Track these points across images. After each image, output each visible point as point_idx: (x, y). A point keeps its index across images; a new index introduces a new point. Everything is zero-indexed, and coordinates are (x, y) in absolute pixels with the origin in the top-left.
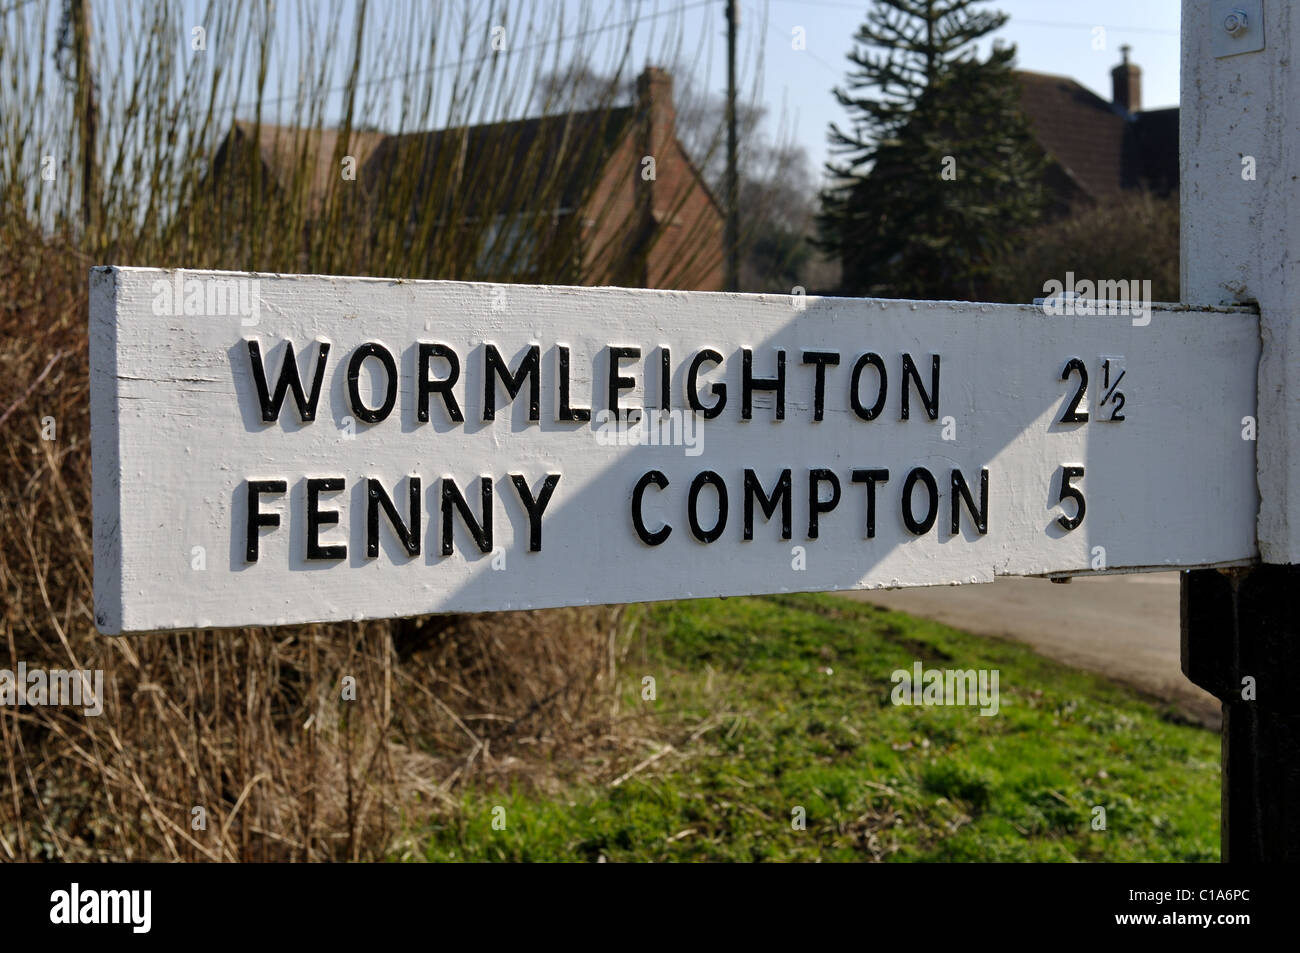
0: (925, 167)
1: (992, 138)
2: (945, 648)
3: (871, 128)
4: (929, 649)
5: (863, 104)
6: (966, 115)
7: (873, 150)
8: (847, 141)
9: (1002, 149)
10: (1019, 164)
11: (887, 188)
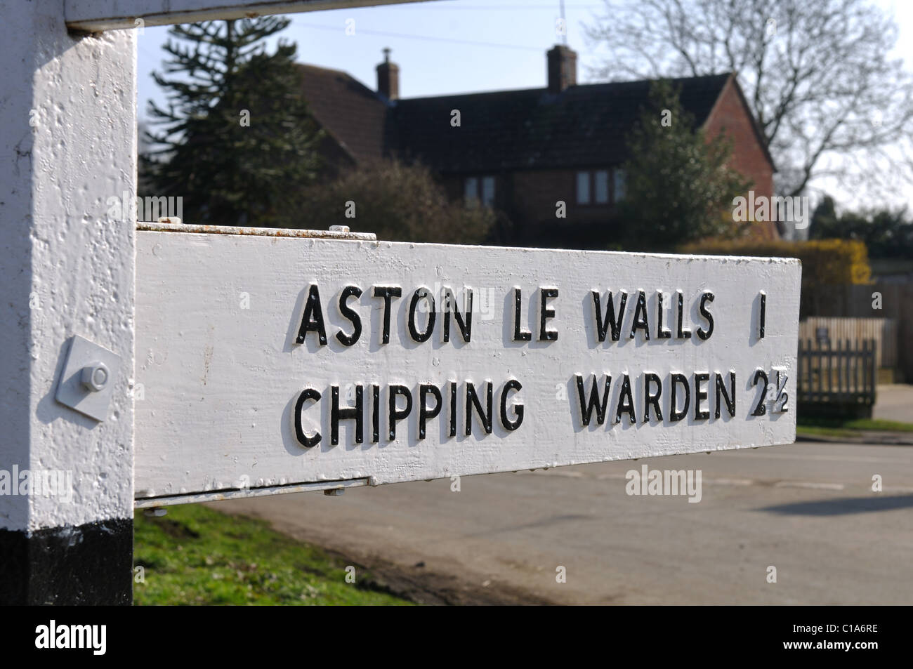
0: (225, 137)
1: (277, 116)
2: (195, 527)
3: (182, 105)
4: (181, 528)
5: (176, 86)
6: (256, 97)
7: (183, 122)
8: (162, 114)
9: (285, 124)
10: (298, 137)
11: (196, 152)
